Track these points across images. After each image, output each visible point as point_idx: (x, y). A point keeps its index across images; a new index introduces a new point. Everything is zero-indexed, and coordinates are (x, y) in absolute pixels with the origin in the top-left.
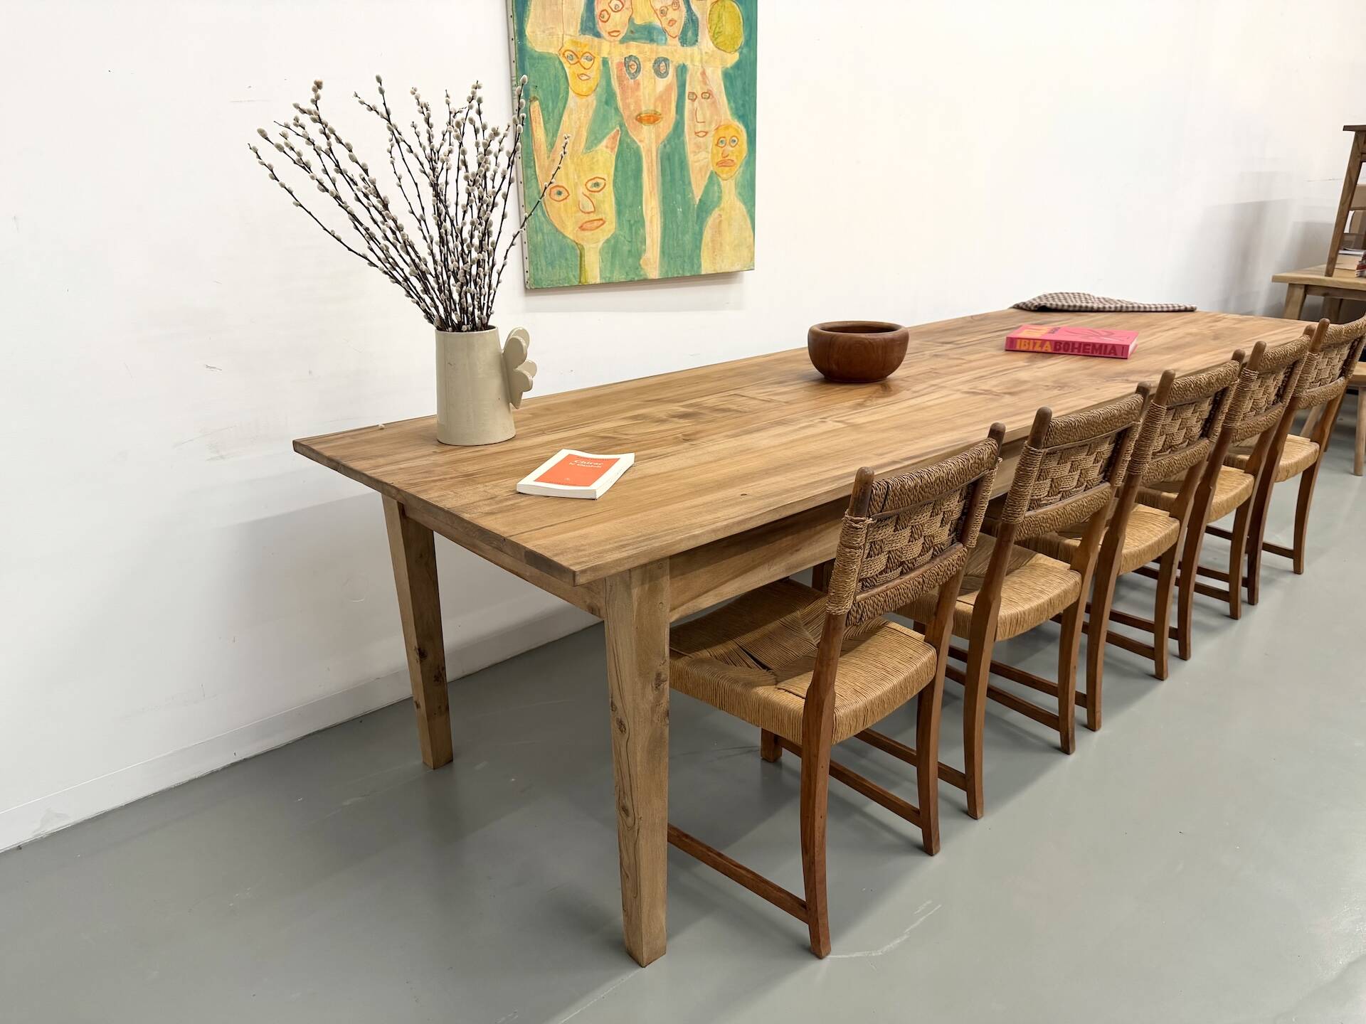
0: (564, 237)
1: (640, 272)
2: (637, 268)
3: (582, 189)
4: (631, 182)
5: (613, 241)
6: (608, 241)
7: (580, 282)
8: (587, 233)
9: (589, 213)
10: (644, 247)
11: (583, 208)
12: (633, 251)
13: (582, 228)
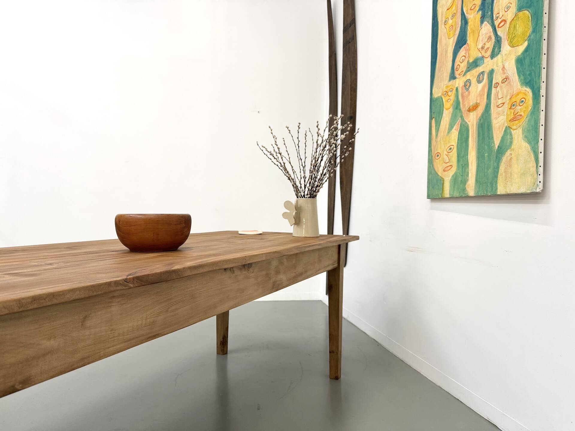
0: (438, 175)
1: (465, 192)
2: (464, 190)
3: (445, 152)
4: (464, 144)
5: (455, 176)
6: (453, 176)
7: (442, 196)
8: (446, 173)
9: (447, 163)
10: (467, 178)
11: (445, 161)
12: (463, 180)
13: (444, 171)
